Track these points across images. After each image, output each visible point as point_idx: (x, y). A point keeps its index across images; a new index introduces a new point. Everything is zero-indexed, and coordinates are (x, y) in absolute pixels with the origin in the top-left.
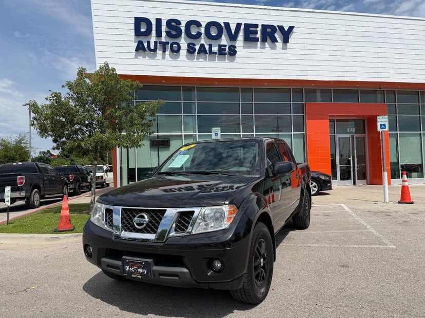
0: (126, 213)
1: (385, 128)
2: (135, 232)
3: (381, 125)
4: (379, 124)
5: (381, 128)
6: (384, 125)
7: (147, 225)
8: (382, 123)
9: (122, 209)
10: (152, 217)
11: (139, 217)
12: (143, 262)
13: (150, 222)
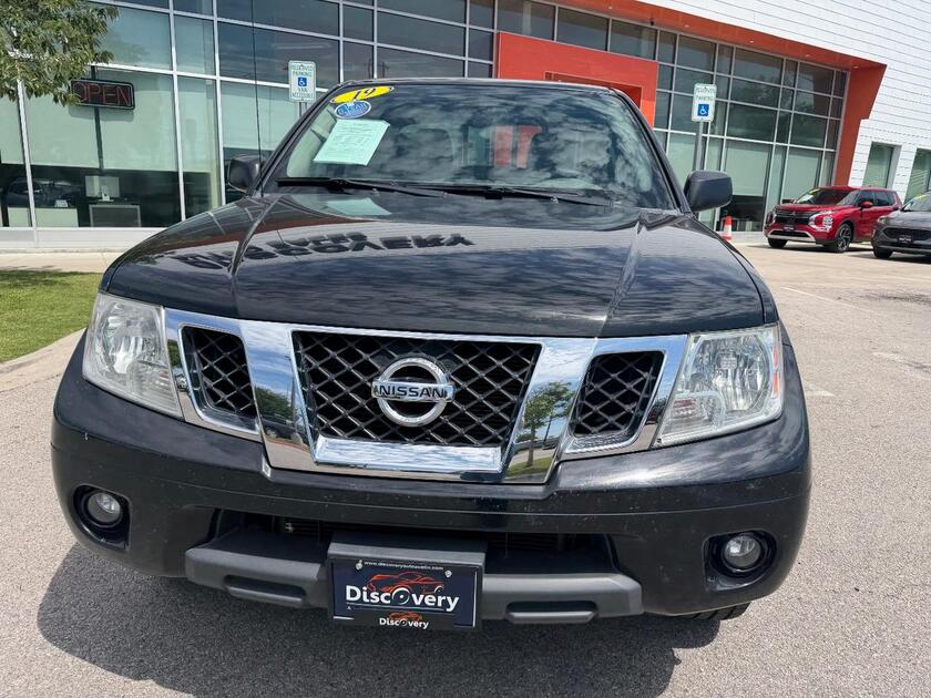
0: (317, 353)
1: (707, 115)
2: (386, 439)
3: (700, 106)
4: (696, 103)
5: (699, 114)
6: (707, 107)
7: (449, 409)
8: (702, 102)
9: (295, 334)
10: (463, 374)
11: (399, 375)
12: (447, 567)
13: (461, 396)
